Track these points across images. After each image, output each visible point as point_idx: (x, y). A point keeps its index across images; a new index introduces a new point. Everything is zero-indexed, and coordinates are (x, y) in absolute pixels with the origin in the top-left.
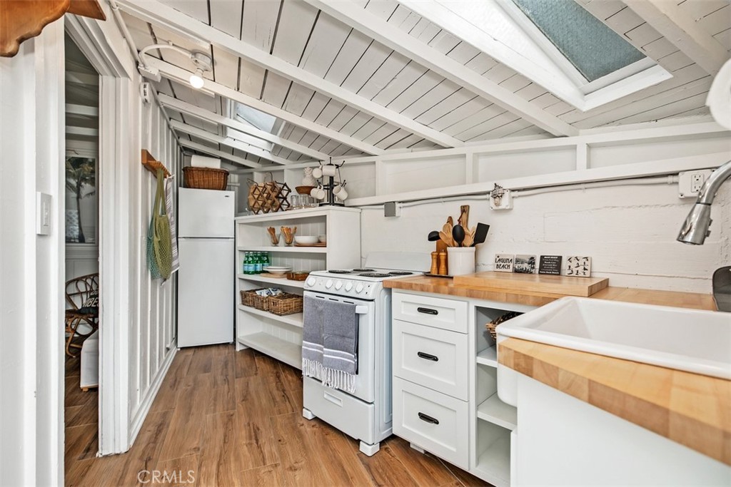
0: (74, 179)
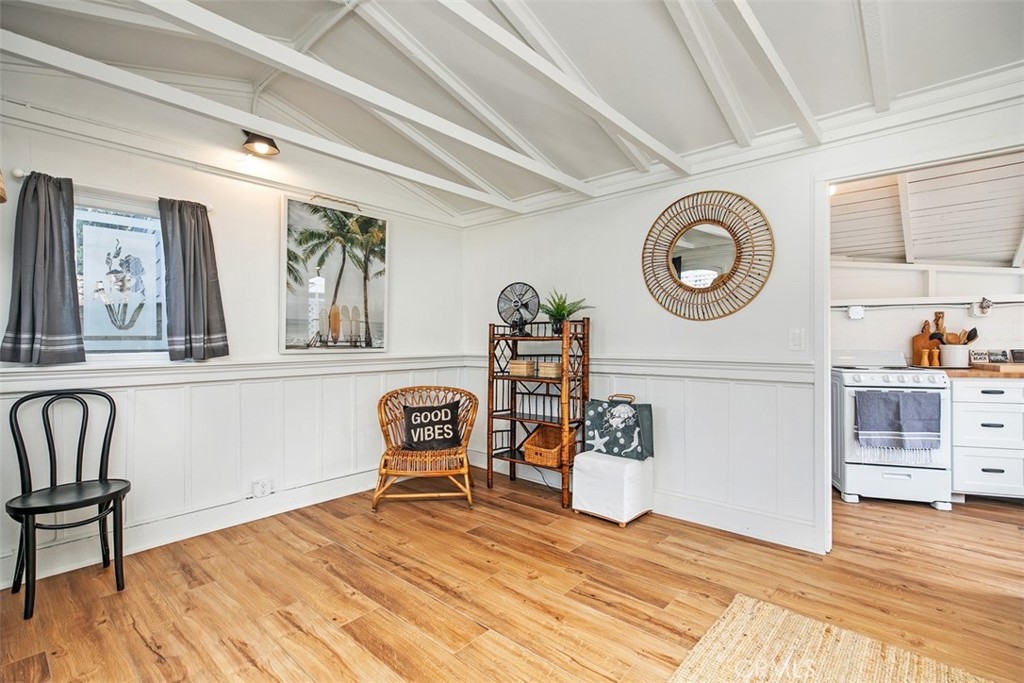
0: (362, 249)
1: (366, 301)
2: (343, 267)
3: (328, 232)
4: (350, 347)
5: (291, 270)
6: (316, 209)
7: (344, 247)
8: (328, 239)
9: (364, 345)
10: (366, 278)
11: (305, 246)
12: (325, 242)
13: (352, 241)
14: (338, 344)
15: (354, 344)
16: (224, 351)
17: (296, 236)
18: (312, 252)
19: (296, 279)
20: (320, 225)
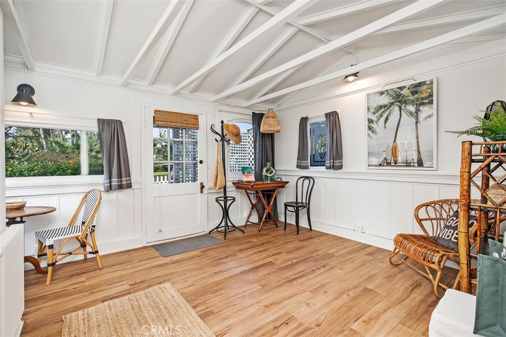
0: (413, 105)
1: (417, 137)
2: (400, 119)
3: (390, 103)
4: (406, 166)
5: (370, 128)
6: (382, 93)
7: (400, 108)
8: (390, 106)
9: (416, 165)
10: (417, 123)
11: (377, 115)
12: (388, 108)
13: (406, 103)
14: (397, 164)
15: (408, 164)
16: (340, 167)
17: (372, 110)
18: (381, 116)
19: (373, 132)
20: (385, 100)
